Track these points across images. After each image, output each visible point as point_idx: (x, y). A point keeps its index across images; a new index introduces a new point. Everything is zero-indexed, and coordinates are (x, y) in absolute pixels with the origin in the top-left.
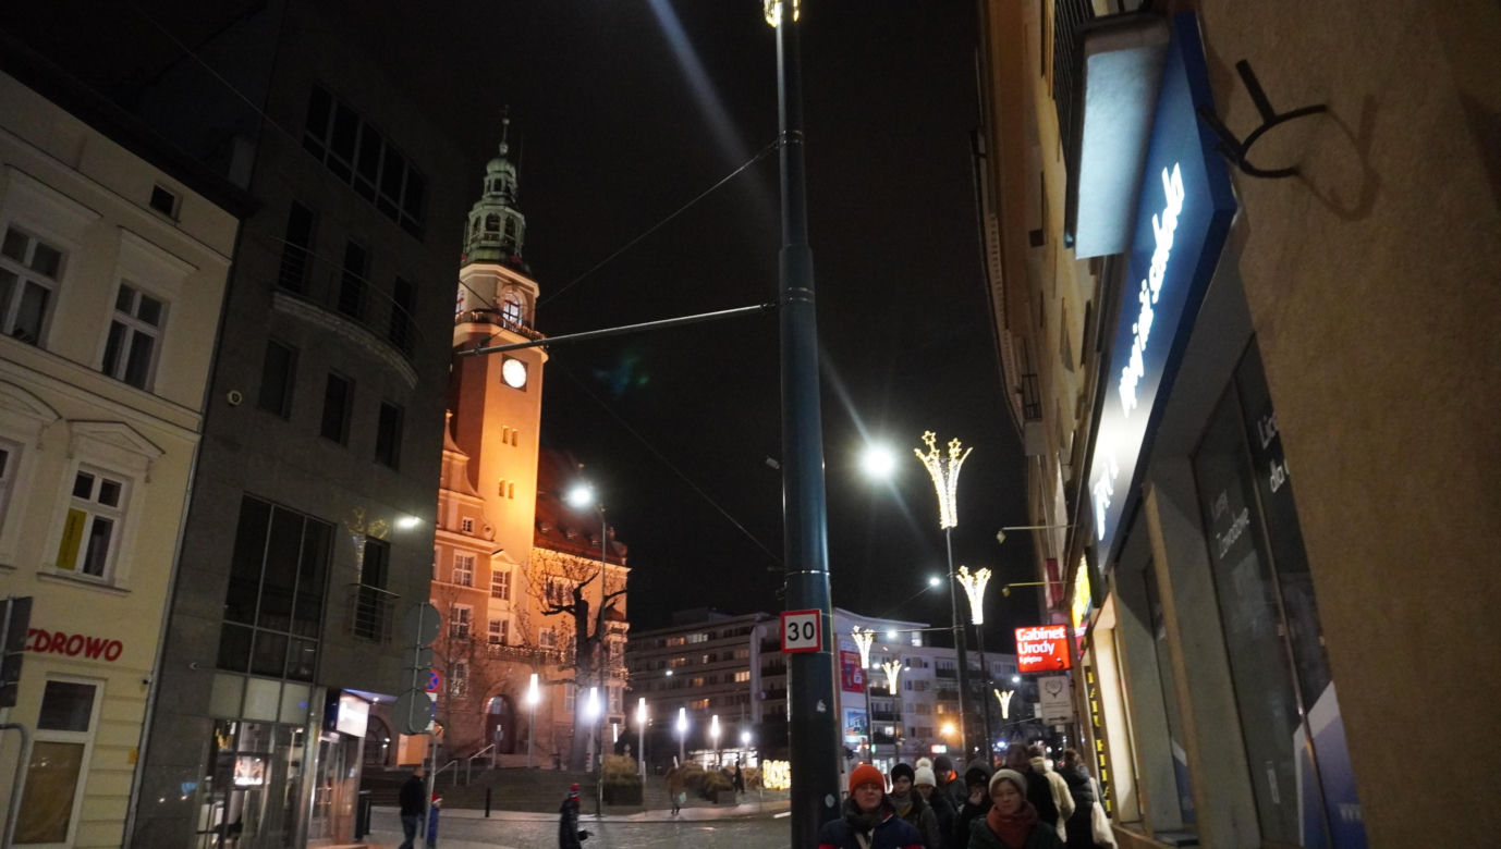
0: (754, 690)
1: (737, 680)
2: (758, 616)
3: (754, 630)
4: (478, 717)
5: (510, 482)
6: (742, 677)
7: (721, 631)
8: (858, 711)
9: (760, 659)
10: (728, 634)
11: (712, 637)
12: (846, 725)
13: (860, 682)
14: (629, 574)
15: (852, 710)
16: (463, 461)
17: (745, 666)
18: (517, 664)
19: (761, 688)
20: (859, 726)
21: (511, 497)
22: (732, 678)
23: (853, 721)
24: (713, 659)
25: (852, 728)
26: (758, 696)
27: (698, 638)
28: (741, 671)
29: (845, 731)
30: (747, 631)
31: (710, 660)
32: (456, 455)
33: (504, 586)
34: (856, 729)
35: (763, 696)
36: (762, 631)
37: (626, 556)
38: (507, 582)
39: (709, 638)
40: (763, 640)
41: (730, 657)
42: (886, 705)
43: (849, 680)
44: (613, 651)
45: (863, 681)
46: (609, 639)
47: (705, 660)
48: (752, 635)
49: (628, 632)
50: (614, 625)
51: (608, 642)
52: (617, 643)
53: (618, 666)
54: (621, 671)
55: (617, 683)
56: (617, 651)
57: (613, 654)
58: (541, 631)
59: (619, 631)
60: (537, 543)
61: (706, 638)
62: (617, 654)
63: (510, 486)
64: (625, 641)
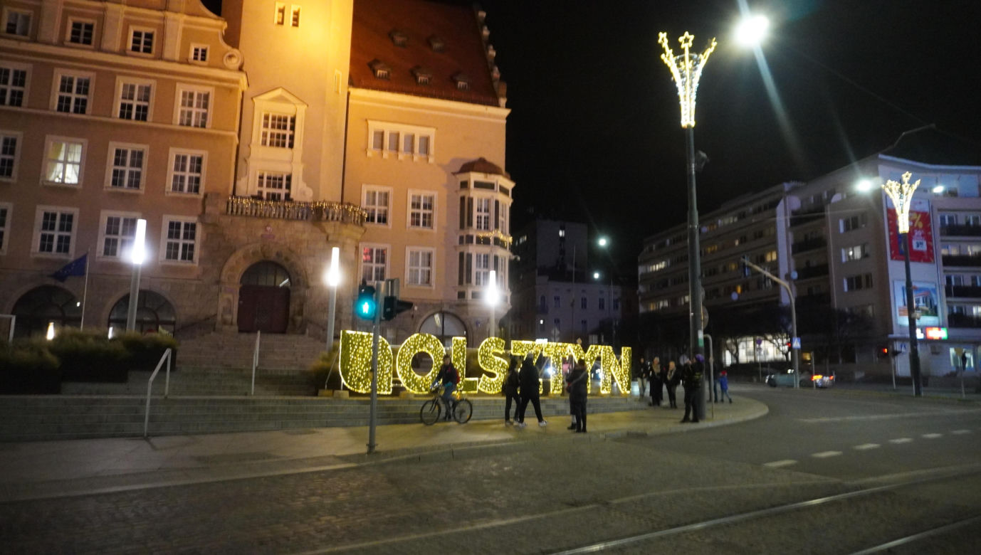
0: (784, 270)
1: (769, 258)
2: (787, 186)
3: (782, 202)
4: (215, 288)
5: (294, 8)
7: (751, 209)
9: (791, 235)
10: (758, 211)
11: (742, 216)
12: (898, 304)
13: (924, 248)
14: (508, 118)
17: (774, 245)
18: (281, 223)
19: (793, 266)
21: (296, 24)
22: (764, 257)
24: (743, 240)
26: (788, 276)
27: (729, 220)
28: (771, 251)
29: (894, 311)
30: (774, 205)
31: (741, 242)
33: (288, 132)
35: (795, 275)
36: (795, 202)
38: (293, 128)
39: (739, 219)
40: (794, 213)
41: (759, 235)
42: (974, 279)
44: (479, 210)
45: (929, 247)
46: (472, 195)
47: (737, 243)
48: (780, 208)
49: (513, 190)
50: (475, 177)
51: (471, 200)
52: (488, 201)
53: (487, 228)
54: (491, 235)
55: (484, 250)
56: (487, 210)
57: (479, 214)
58: (365, 189)
59: (490, 186)
60: (354, 81)
61: (736, 219)
62: (486, 214)
63: (297, 14)
64: (507, 201)
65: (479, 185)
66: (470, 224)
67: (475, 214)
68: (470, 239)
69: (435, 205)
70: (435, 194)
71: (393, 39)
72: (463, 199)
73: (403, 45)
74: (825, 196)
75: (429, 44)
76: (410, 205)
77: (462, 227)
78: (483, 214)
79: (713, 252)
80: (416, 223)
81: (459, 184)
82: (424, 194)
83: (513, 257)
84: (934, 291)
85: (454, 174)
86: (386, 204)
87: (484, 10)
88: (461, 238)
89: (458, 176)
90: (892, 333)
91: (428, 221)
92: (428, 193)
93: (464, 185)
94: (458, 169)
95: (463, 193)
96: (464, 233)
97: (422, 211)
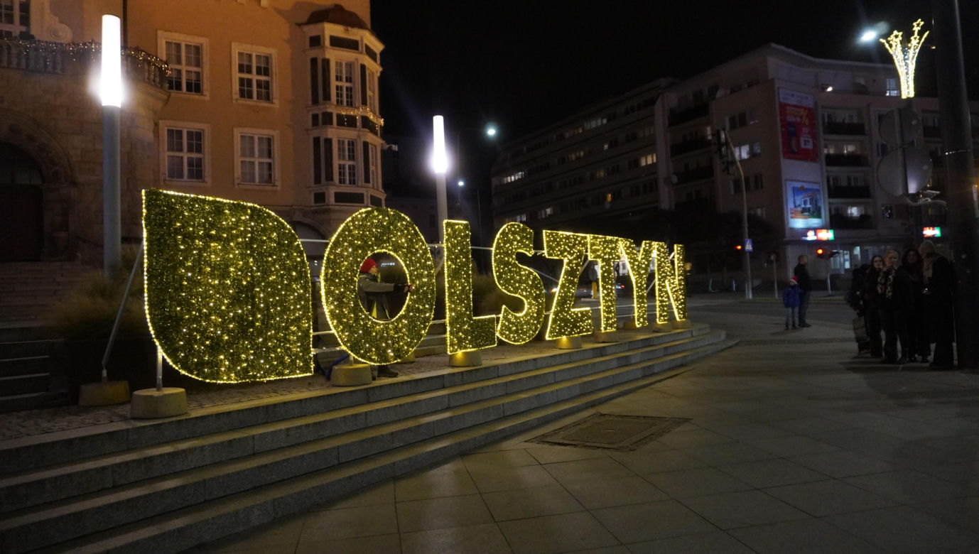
0: (662, 173)
1: (643, 163)
2: (663, 82)
3: (660, 99)
6: (650, 160)
7: (622, 109)
8: (806, 186)
9: (669, 134)
10: (630, 110)
11: (612, 117)
12: (791, 205)
13: (810, 146)
15: (798, 185)
17: (649, 147)
19: (672, 170)
20: (808, 206)
22: (637, 162)
23: (799, 200)
24: (613, 144)
25: (799, 209)
26: (668, 181)
27: (597, 123)
28: (646, 155)
29: (788, 213)
30: (652, 102)
31: (610, 147)
34: (804, 210)
35: (675, 179)
36: (671, 99)
39: (609, 121)
40: (672, 111)
41: (633, 138)
42: (849, 178)
43: (793, 144)
44: (338, 78)
45: (815, 146)
46: (327, 56)
47: (606, 147)
48: (658, 107)
49: (382, 53)
50: (331, 30)
51: (326, 62)
52: (350, 65)
53: (350, 104)
54: (358, 113)
55: (348, 134)
56: (349, 80)
57: (339, 84)
58: (163, 38)
59: (353, 45)
61: (605, 121)
62: (348, 85)
64: (375, 68)
65: (336, 42)
66: (327, 97)
67: (334, 83)
68: (327, 118)
69: (275, 69)
70: (273, 52)
72: (314, 61)
74: (706, 92)
76: (235, 67)
77: (315, 101)
78: (345, 84)
79: (578, 158)
80: (245, 92)
81: (308, 40)
82: (257, 50)
83: (387, 146)
84: (818, 190)
85: (299, 25)
86: (198, 63)
88: (315, 117)
89: (306, 28)
90: (785, 236)
91: (265, 88)
92: (264, 51)
93: (316, 41)
94: (305, 18)
95: (314, 53)
96: (318, 110)
97: (255, 77)
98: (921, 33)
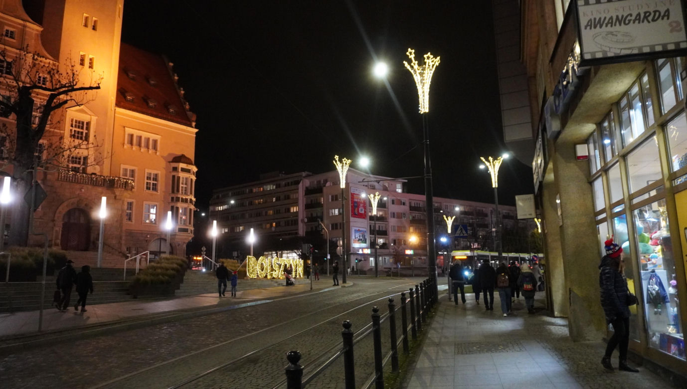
0: (300, 217)
1: (292, 211)
2: (304, 174)
3: (301, 182)
4: (51, 224)
5: (91, 56)
6: (294, 209)
7: (283, 183)
8: (361, 229)
9: (305, 199)
10: (287, 185)
11: (278, 186)
12: (353, 237)
13: (363, 212)
14: (197, 133)
15: (357, 229)
16: (37, 30)
17: (295, 203)
18: (90, 187)
19: (305, 216)
20: (361, 238)
21: (91, 67)
22: (289, 210)
23: (357, 235)
24: (278, 199)
25: (357, 239)
26: (303, 221)
27: (270, 187)
28: (293, 206)
29: (352, 241)
30: (297, 183)
31: (276, 200)
32: (28, 24)
33: (85, 131)
34: (359, 240)
35: (306, 220)
36: (306, 183)
37: (196, 121)
38: (88, 128)
39: (276, 187)
40: (307, 188)
41: (288, 197)
42: (379, 227)
43: (356, 211)
44: (182, 184)
45: (365, 212)
46: (179, 175)
47: (274, 200)
48: (301, 185)
49: (197, 172)
50: (182, 165)
51: (179, 178)
52: (187, 179)
53: (186, 194)
54: (189, 198)
55: (185, 205)
56: (186, 184)
57: (182, 186)
58: (123, 166)
59: (188, 171)
60: (119, 104)
61: (274, 187)
62: (186, 186)
63: (91, 59)
64: (194, 178)
65: (183, 170)
66: (178, 191)
67: (181, 185)
68: (178, 199)
69: (159, 178)
70: (159, 172)
71: (128, 75)
72: (174, 177)
73: (133, 79)
74: (322, 182)
75: (148, 80)
76: (146, 178)
77: (173, 192)
78: (184, 186)
79: (259, 203)
80: (148, 188)
81: (172, 168)
82: (154, 172)
83: (196, 209)
84: (366, 231)
85: (169, 162)
86: (133, 176)
87: (172, 62)
88: (172, 198)
89: (171, 163)
90: (350, 251)
91: (155, 188)
92: (155, 172)
93: (175, 169)
94: (171, 159)
95: (174, 173)
96: (173, 195)
97: (152, 182)
98: (378, 196)
